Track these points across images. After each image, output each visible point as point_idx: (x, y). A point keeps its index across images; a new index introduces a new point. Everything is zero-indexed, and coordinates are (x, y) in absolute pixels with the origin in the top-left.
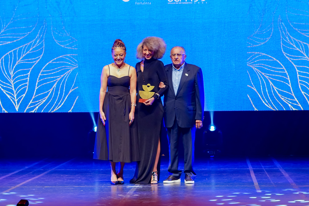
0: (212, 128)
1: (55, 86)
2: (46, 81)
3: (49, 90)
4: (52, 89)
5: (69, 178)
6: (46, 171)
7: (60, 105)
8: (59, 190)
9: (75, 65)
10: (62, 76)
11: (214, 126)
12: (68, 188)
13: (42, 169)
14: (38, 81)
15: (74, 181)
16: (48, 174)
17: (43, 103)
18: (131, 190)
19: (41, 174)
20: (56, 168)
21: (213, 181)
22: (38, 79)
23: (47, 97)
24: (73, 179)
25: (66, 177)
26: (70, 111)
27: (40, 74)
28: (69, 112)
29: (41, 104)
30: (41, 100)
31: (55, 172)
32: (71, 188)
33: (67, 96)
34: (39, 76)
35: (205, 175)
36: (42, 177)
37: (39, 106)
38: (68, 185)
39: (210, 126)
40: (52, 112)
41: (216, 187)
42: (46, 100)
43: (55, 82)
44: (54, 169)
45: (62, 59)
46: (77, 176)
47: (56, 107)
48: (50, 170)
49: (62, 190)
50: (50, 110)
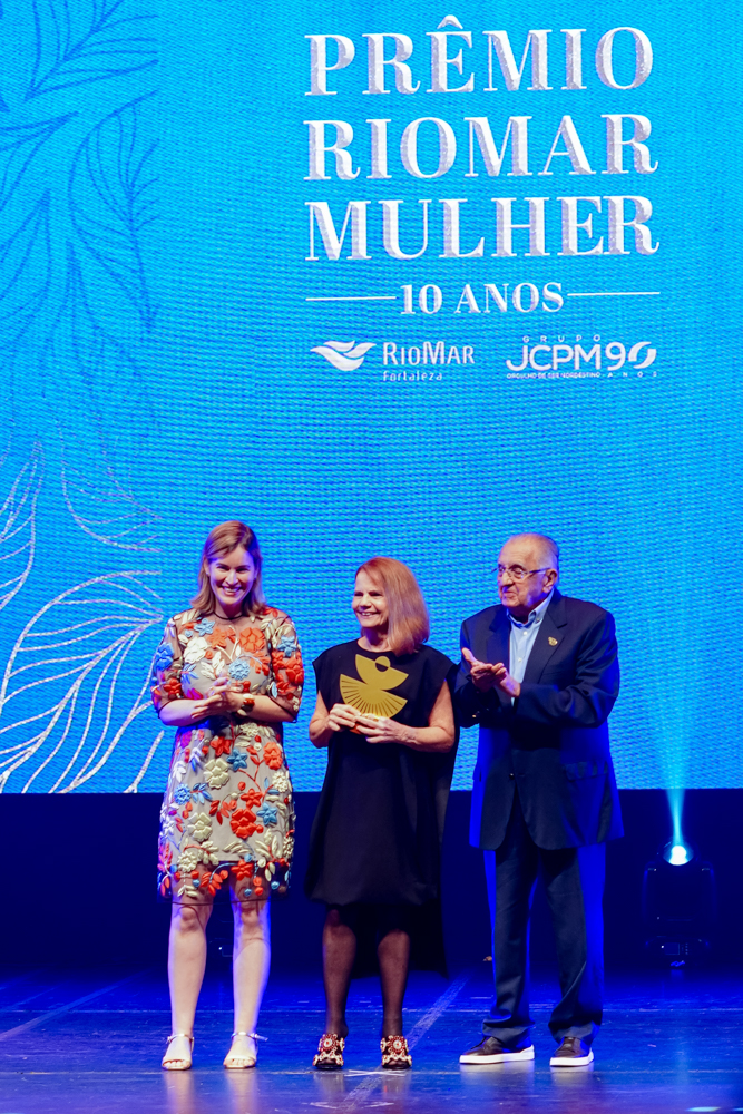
0: (679, 855)
1: (74, 691)
2: (41, 673)
3: (54, 709)
4: (62, 706)
5: (125, 1041)
6: (35, 1016)
7: (94, 764)
8: (83, 1085)
9: (151, 613)
10: (103, 654)
11: (685, 846)
12: (120, 1076)
13: (21, 1007)
14: (8, 671)
15: (142, 1052)
16: (42, 1027)
17: (27, 757)
18: (363, 1085)
19: (15, 1026)
20: (73, 1004)
21: (682, 1056)
22: (9, 665)
23: (43, 736)
24: (138, 1046)
25: (113, 1037)
26: (133, 788)
27: (17, 648)
28: (126, 792)
29: (22, 760)
30: (20, 746)
31: (70, 1019)
32: (130, 1076)
33: (121, 730)
34: (13, 656)
35: (647, 1032)
36: (22, 1036)
37: (13, 768)
38: (120, 1066)
39: (671, 847)
40: (63, 792)
41: (693, 1076)
42: (38, 745)
43: (73, 678)
44: (65, 1008)
45: (100, 590)
46: (157, 1035)
47: (80, 774)
48: (50, 1014)
49: (93, 1084)
50: (56, 786)
